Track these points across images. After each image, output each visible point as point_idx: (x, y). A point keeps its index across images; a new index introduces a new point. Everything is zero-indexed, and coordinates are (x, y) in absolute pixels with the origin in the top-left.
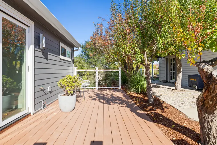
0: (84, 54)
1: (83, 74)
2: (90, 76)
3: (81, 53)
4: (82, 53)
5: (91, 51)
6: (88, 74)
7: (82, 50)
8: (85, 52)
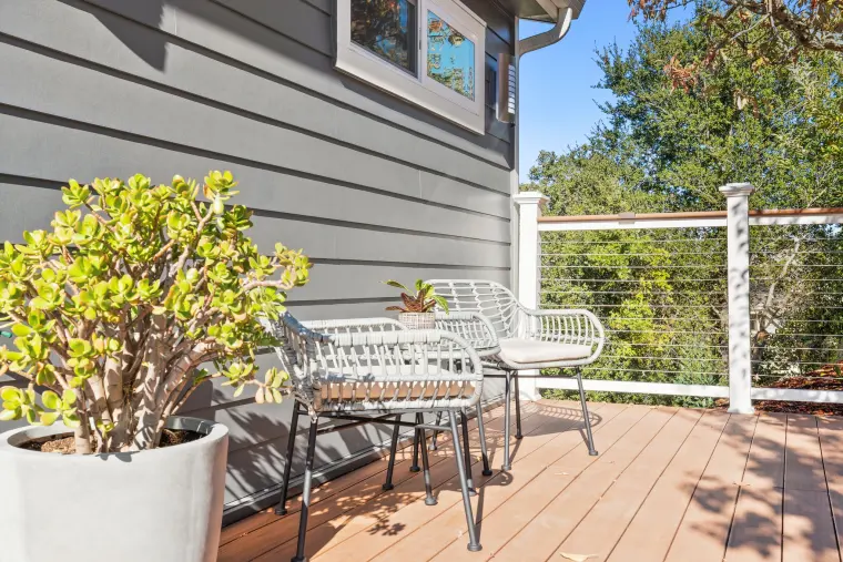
0: (628, 128)
1: (624, 286)
2: (677, 298)
3: (611, 127)
4: (618, 123)
5: (688, 100)
6: (662, 281)
7: (614, 100)
8: (638, 116)
